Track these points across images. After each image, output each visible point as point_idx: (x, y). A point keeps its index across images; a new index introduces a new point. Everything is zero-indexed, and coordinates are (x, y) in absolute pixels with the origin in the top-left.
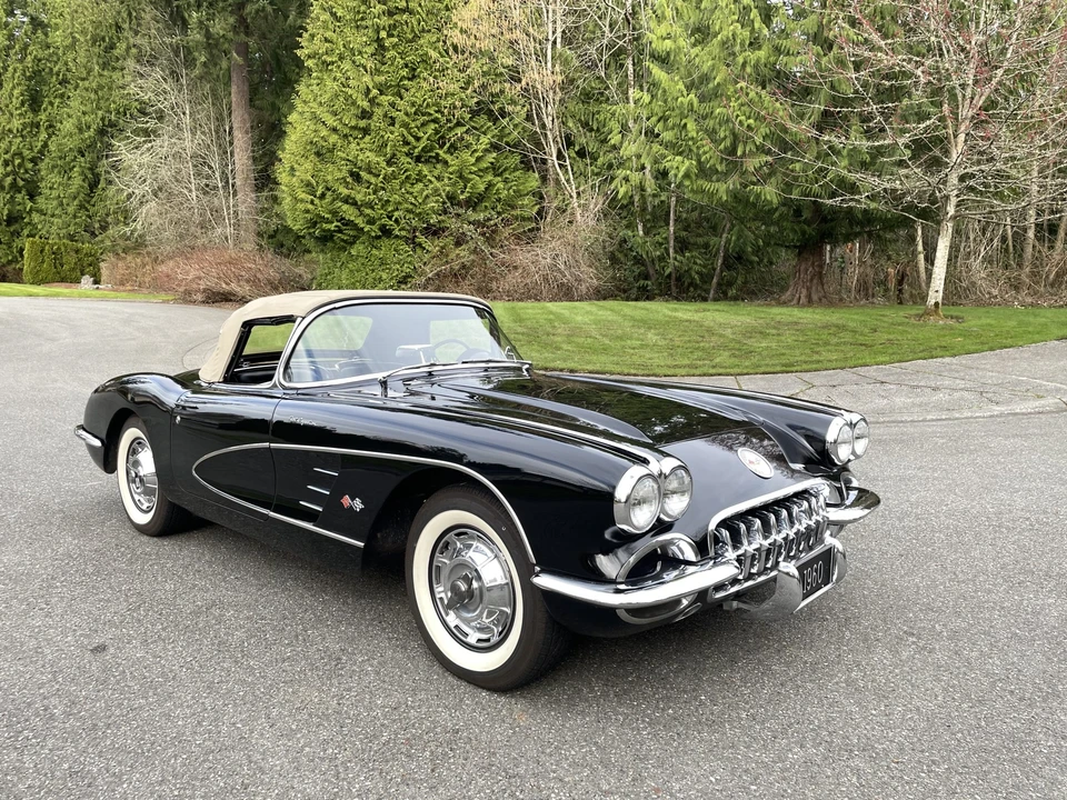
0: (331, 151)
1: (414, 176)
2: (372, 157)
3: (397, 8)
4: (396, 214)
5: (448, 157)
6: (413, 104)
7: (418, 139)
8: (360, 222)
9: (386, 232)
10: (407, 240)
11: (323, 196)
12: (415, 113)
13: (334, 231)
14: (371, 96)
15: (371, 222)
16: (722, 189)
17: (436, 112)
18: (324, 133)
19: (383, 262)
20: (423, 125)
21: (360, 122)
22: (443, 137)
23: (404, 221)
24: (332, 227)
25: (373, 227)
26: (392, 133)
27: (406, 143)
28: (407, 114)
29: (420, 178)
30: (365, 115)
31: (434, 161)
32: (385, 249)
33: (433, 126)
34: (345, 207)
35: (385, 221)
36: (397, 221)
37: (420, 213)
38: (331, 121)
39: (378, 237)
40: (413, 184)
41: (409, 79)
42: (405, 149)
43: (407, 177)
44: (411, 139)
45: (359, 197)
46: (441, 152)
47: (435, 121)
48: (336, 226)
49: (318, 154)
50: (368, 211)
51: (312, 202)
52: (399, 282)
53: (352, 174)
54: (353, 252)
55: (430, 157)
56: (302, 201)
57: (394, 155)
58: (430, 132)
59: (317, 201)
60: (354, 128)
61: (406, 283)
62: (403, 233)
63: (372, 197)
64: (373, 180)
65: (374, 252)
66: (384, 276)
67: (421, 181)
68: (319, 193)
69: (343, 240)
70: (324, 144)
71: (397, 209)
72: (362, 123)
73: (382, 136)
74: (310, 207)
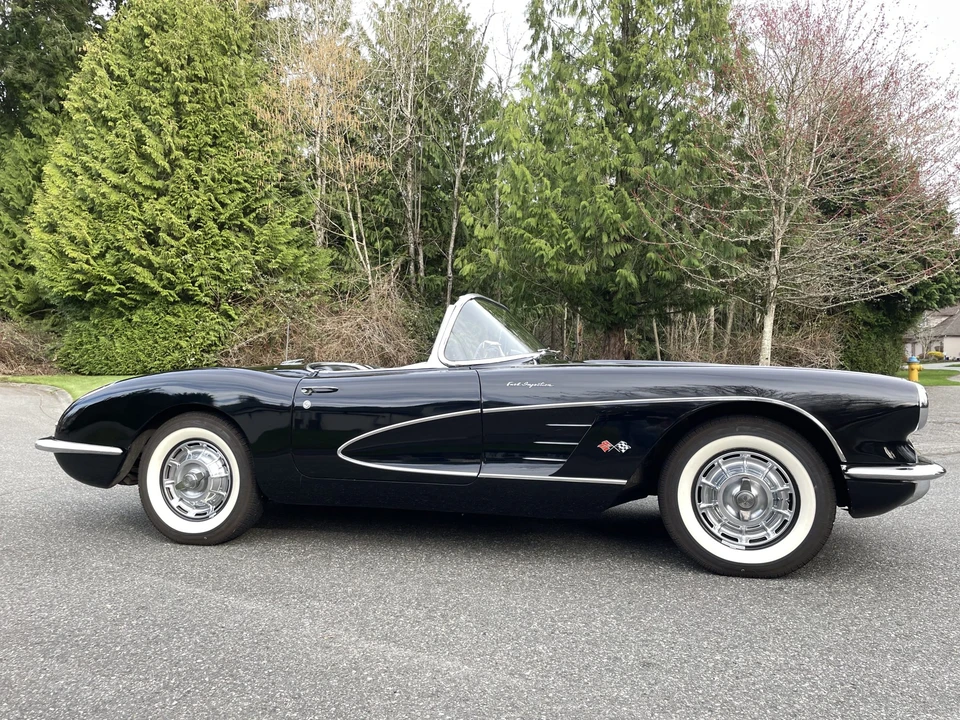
0: (114, 208)
1: (221, 242)
2: (175, 220)
3: (196, 76)
4: (201, 280)
5: (254, 228)
6: (220, 171)
7: (223, 205)
8: (155, 285)
9: (186, 298)
10: (211, 308)
11: (102, 255)
12: (223, 180)
13: (117, 294)
14: (173, 157)
15: (170, 285)
16: (580, 271)
17: (245, 181)
18: (105, 189)
19: (181, 330)
20: (230, 192)
21: (154, 181)
22: (248, 206)
23: (207, 286)
24: (113, 290)
25: (171, 292)
26: (198, 197)
27: (213, 209)
28: (213, 180)
29: (227, 245)
30: (162, 175)
31: (237, 229)
32: (186, 314)
33: (240, 194)
34: (139, 269)
35: (189, 286)
36: (200, 286)
37: (227, 281)
38: (113, 178)
39: (175, 302)
40: (218, 250)
41: (211, 146)
42: (212, 214)
43: (214, 243)
44: (217, 205)
45: (156, 260)
46: (245, 221)
47: (242, 190)
48: (118, 289)
49: (91, 210)
50: (169, 275)
51: (87, 262)
52: (203, 351)
53: (148, 236)
54: (135, 318)
55: (235, 225)
56: (73, 260)
57: (199, 220)
58: (237, 200)
59: (92, 262)
60: (147, 187)
61: (208, 352)
62: (207, 300)
63: (175, 260)
64: (173, 242)
65: (168, 318)
66: (183, 344)
67: (226, 247)
68: (96, 251)
69: (122, 304)
70: (104, 201)
71: (202, 275)
72: (159, 184)
73: (186, 199)
74: (86, 266)
